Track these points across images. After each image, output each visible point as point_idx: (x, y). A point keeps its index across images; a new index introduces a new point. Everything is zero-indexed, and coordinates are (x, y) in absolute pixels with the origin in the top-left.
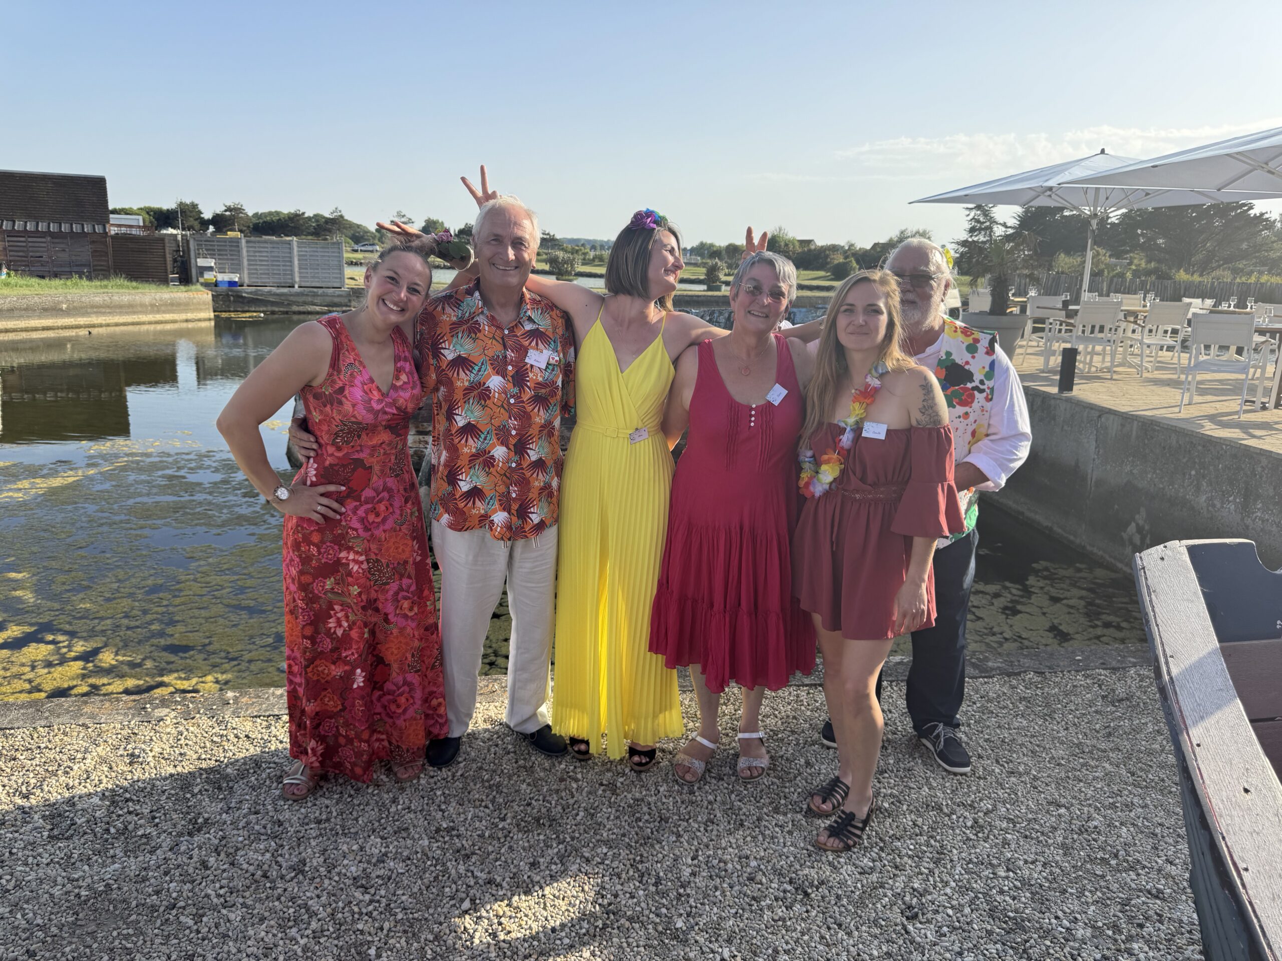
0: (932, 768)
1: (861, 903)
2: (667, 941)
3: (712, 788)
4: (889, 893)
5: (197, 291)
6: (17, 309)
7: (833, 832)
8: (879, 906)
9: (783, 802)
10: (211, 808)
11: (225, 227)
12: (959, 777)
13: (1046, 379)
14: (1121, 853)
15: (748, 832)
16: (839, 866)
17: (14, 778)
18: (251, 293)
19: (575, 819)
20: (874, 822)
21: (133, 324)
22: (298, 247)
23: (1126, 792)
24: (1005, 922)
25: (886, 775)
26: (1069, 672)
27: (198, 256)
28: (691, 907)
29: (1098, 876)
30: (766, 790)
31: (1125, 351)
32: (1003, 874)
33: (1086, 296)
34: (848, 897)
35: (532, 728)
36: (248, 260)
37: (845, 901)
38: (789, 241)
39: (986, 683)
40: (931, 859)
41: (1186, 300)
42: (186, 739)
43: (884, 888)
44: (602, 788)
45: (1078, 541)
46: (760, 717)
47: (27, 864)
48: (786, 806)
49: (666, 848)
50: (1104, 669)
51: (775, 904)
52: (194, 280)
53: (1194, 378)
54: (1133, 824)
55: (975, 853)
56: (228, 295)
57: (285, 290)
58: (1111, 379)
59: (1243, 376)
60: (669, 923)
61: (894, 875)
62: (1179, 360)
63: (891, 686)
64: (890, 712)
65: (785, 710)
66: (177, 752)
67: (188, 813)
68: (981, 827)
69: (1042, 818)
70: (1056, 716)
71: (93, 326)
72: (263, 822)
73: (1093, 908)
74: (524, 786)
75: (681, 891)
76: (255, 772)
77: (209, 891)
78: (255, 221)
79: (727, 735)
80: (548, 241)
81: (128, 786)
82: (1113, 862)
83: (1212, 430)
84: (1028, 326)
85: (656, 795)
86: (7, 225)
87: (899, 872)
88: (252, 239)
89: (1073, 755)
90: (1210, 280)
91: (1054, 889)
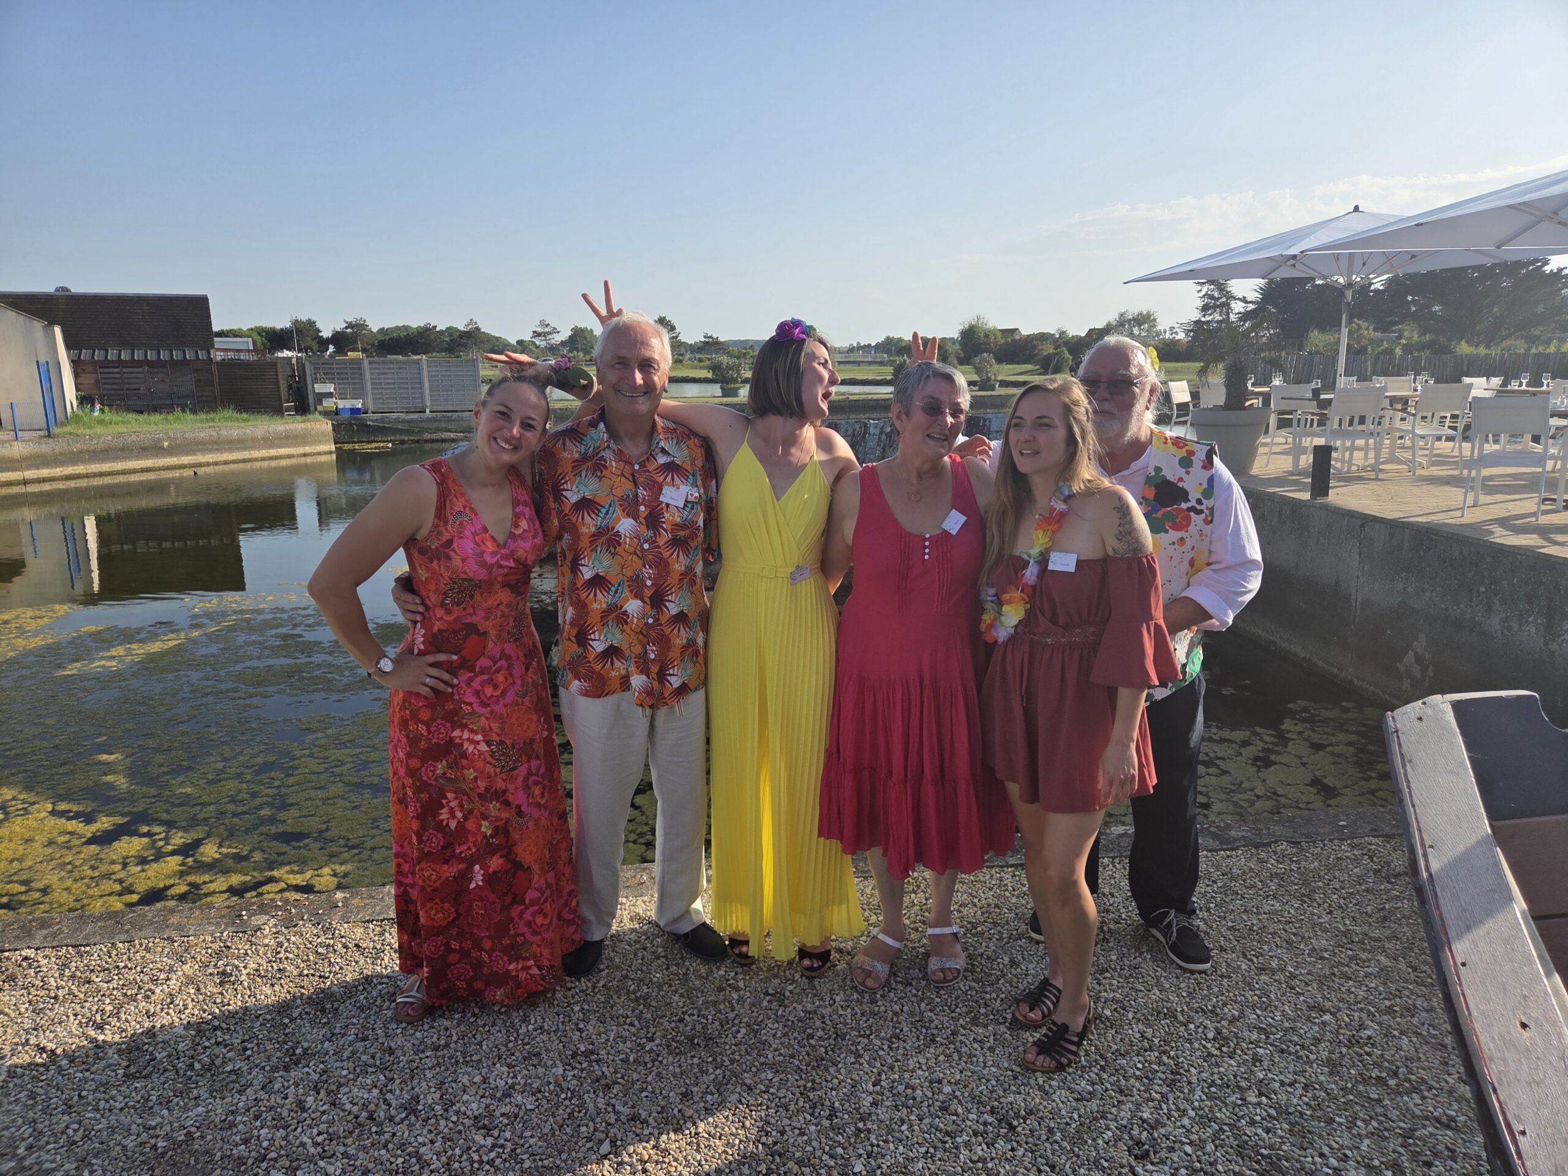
0: (1163, 965)
1: (1077, 1139)
3: (898, 995)
4: (1113, 1126)
5: (315, 420)
6: (112, 450)
7: (1043, 1047)
8: (1100, 1141)
9: (983, 1011)
10: (311, 1036)
11: (346, 346)
12: (1197, 976)
13: (1296, 483)
14: (1401, 1070)
15: (941, 1050)
16: (1051, 1091)
17: (87, 1005)
18: (376, 421)
19: (735, 1038)
21: (244, 461)
22: (428, 367)
23: (1407, 993)
25: (1108, 975)
26: (1331, 841)
27: (315, 380)
28: (872, 1145)
29: (1372, 1100)
30: (963, 997)
31: (1393, 443)
32: (1254, 1100)
33: (1342, 382)
34: (1062, 1131)
35: (685, 928)
36: (372, 384)
37: (1058, 1136)
38: (990, 331)
39: (1228, 856)
40: (1164, 1081)
41: (1467, 380)
42: (286, 951)
43: (1106, 1118)
44: (768, 998)
45: (1343, 675)
47: (97, 1110)
48: (986, 1015)
49: (843, 1071)
50: (1374, 837)
51: (973, 1140)
52: (312, 408)
53: (1479, 473)
54: (1416, 1033)
55: (1219, 1073)
56: (350, 424)
57: (416, 416)
58: (1377, 479)
59: (1540, 470)
60: (846, 1166)
61: (1119, 1102)
62: (1461, 452)
63: (1113, 863)
64: (1113, 896)
65: (987, 897)
66: (276, 968)
67: (285, 1042)
68: (1226, 1039)
69: (1303, 1027)
70: (1316, 896)
71: (200, 465)
72: (372, 1051)
73: (1367, 1142)
74: (676, 998)
75: (861, 1125)
76: (364, 989)
77: (305, 1139)
78: (380, 337)
79: (917, 930)
80: (711, 345)
81: (217, 1011)
82: (1392, 1082)
83: (1503, 537)
84: (1273, 420)
85: (831, 1006)
86: (98, 355)
87: (1124, 1098)
88: (376, 359)
89: (1339, 946)
90: (1499, 352)
91: (1318, 1118)
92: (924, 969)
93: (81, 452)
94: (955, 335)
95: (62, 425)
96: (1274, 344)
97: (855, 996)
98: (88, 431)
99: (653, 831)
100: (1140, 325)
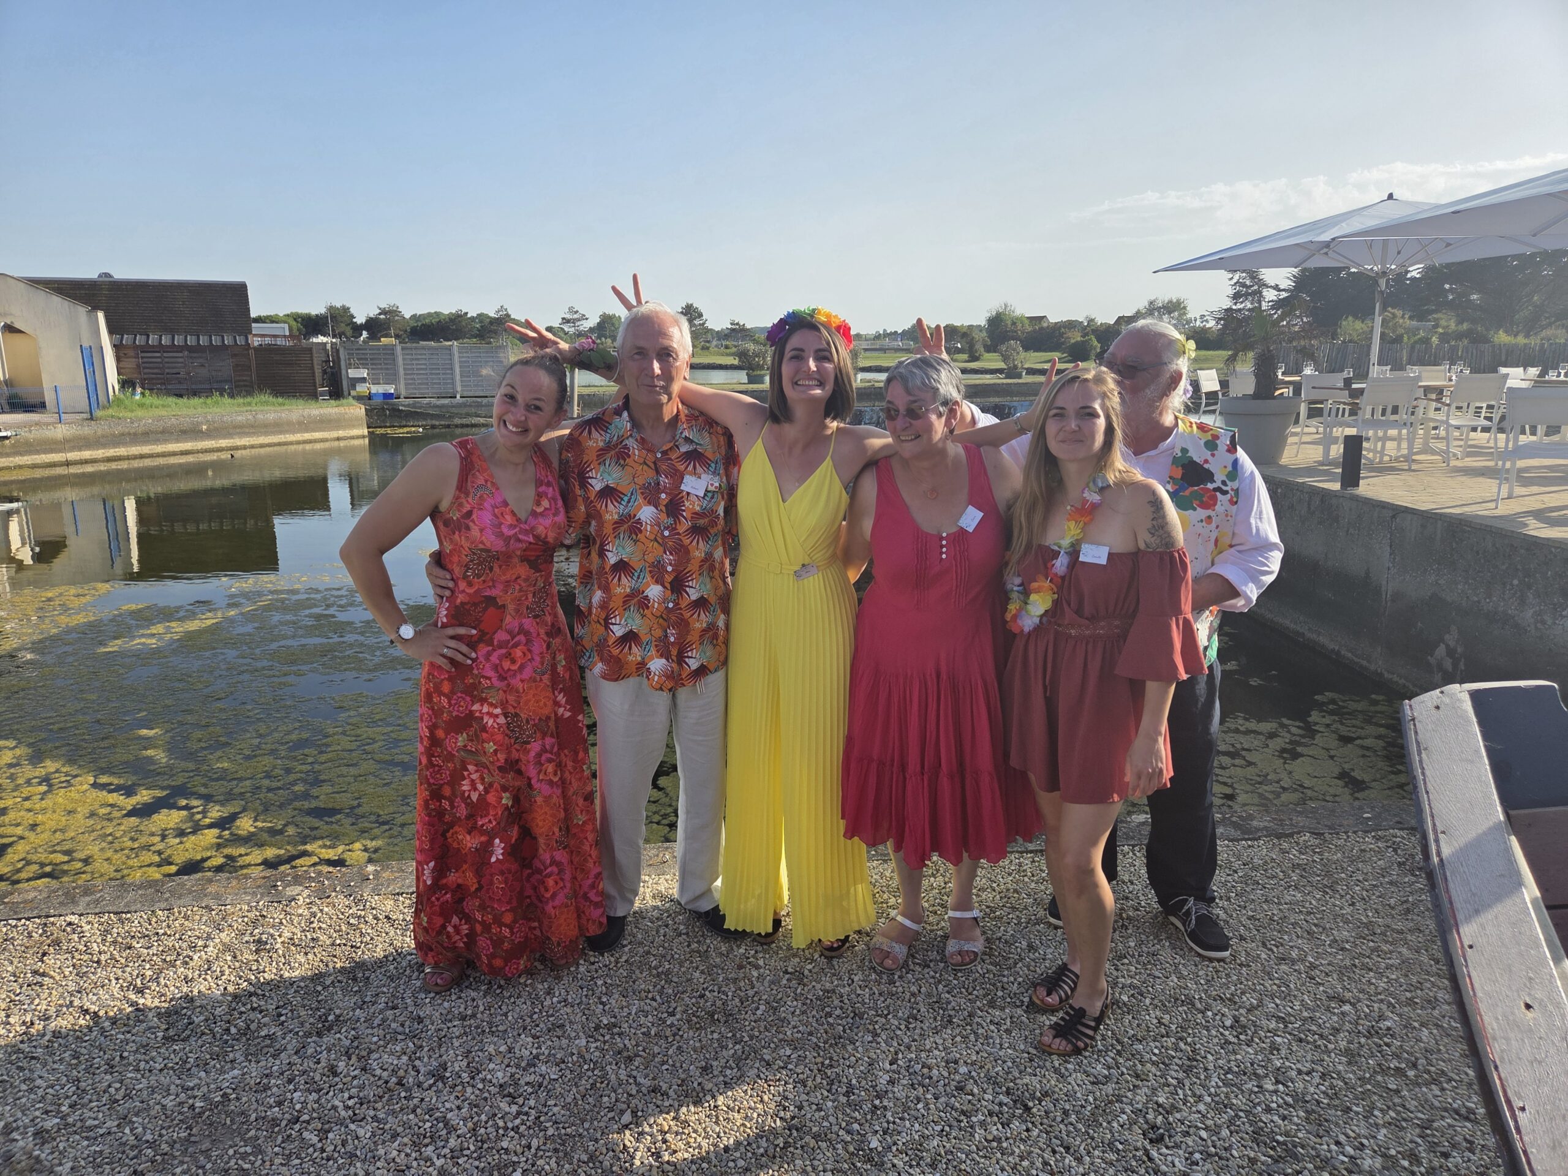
0: (1181, 953)
1: (1093, 1122)
2: (859, 1165)
3: (916, 977)
4: (1128, 1110)
5: (349, 404)
6: (152, 432)
7: (1059, 1031)
8: (1115, 1124)
9: (1000, 993)
10: (343, 1003)
11: (380, 332)
12: (1215, 964)
13: (1326, 473)
14: (1420, 1061)
15: (957, 1031)
16: (1067, 1074)
17: (128, 969)
18: (408, 405)
19: (754, 1014)
20: (1110, 1019)
21: (279, 444)
22: (460, 353)
23: (1428, 985)
24: (1273, 1148)
25: (1126, 961)
26: (1355, 832)
27: (349, 366)
28: (888, 1122)
29: (1391, 1090)
30: (980, 980)
31: (1427, 434)
32: (1271, 1087)
33: (1375, 371)
34: (1077, 1113)
35: (705, 906)
36: (405, 369)
37: (1073, 1118)
38: (1017, 318)
39: (1249, 846)
40: (1181, 1067)
41: (1503, 370)
42: (319, 921)
43: (1122, 1102)
44: (787, 976)
45: (1373, 667)
46: (974, 891)
47: (138, 1070)
48: (1003, 998)
49: (860, 1049)
50: (1397, 829)
51: (989, 1119)
52: (346, 393)
53: (1513, 464)
54: (1437, 1025)
55: (1236, 1060)
56: (383, 409)
57: (446, 401)
58: (1410, 470)
60: (862, 1142)
61: (1134, 1086)
62: (1496, 443)
63: (1133, 851)
64: (1132, 883)
65: (1006, 882)
66: (309, 937)
67: (318, 1009)
68: (1244, 1027)
69: (1322, 1017)
70: (1339, 888)
71: (237, 448)
72: (401, 1019)
73: (1384, 1131)
74: (697, 974)
75: (877, 1102)
76: (394, 959)
77: (337, 1103)
78: (413, 324)
80: (738, 332)
81: (253, 977)
82: (1411, 1073)
83: (1538, 530)
84: (1303, 409)
85: (849, 985)
86: (140, 340)
87: (1140, 1083)
88: (408, 345)
89: (1361, 937)
90: (1538, 341)
91: (1335, 1107)
92: (942, 951)
93: (123, 434)
94: (983, 322)
95: (104, 408)
96: (1307, 332)
97: (874, 976)
98: (129, 415)
99: (676, 812)
100: (1170, 313)
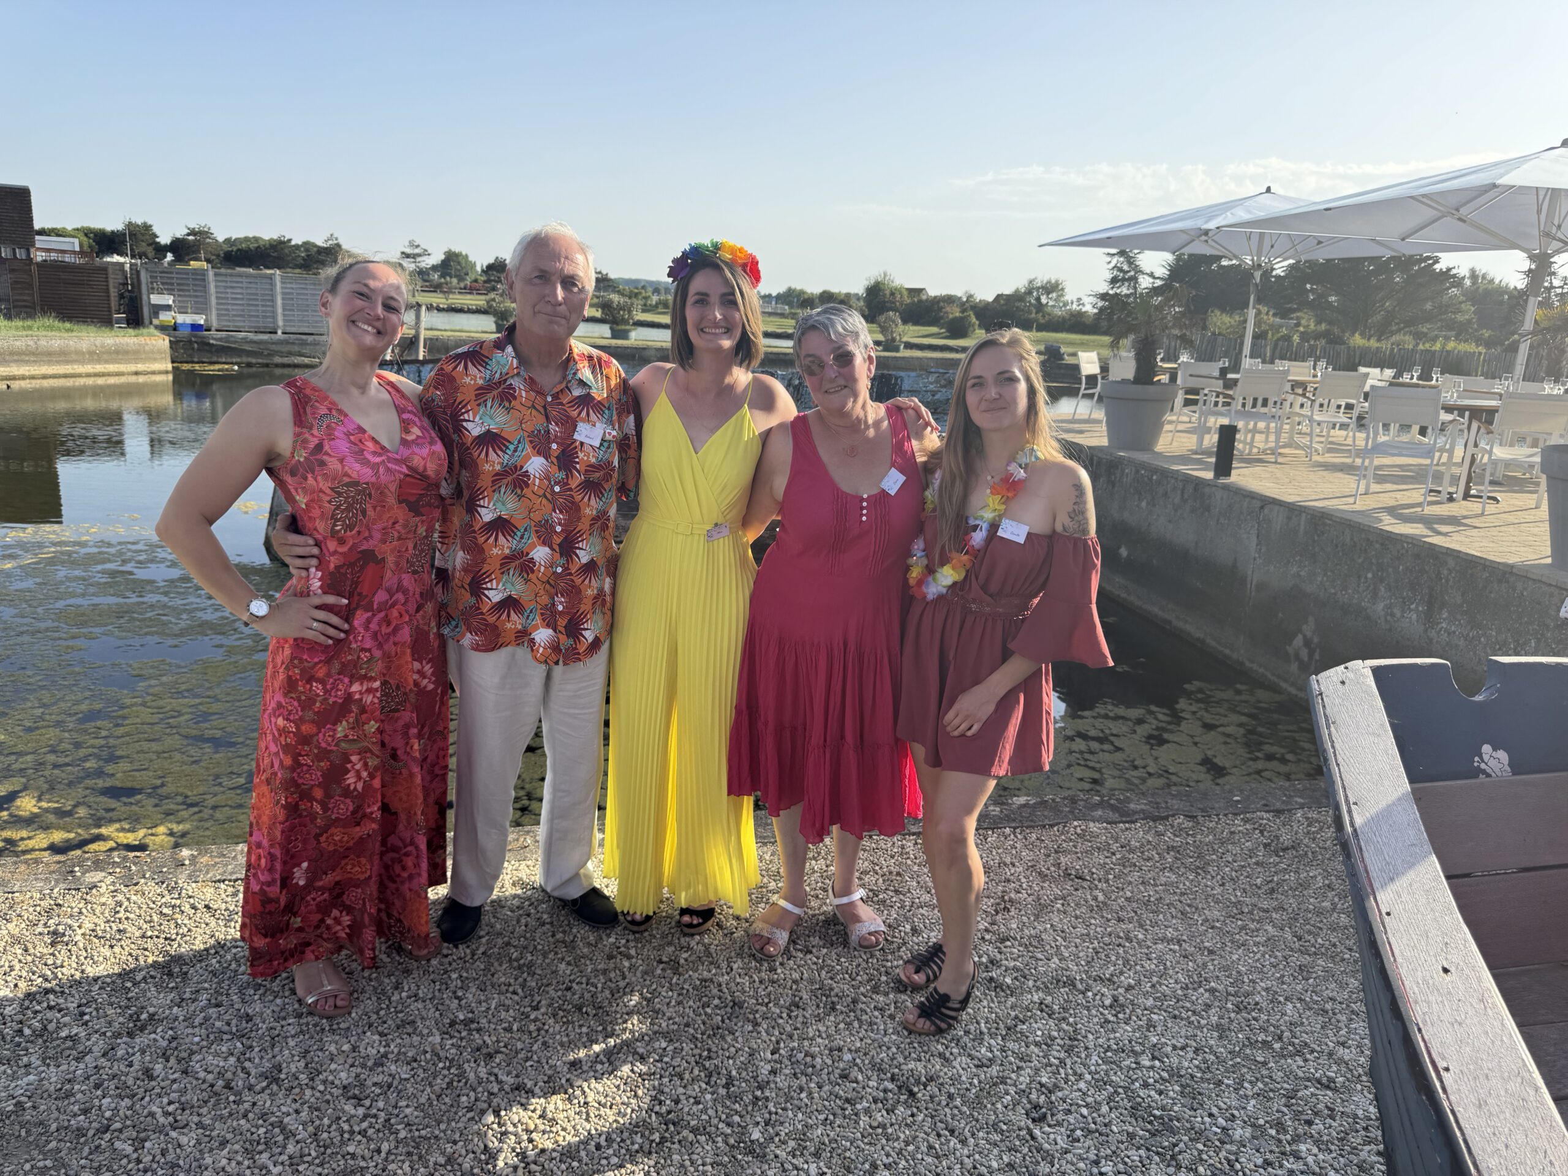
1: (978, 1104)
2: (740, 1157)
3: (798, 962)
4: (1012, 1090)
5: (150, 335)
8: (999, 1106)
9: (884, 978)
10: (158, 1001)
11: (188, 254)
13: (1199, 462)
14: (1286, 1034)
15: (841, 1018)
16: (952, 1058)
18: (220, 339)
21: (65, 376)
22: (282, 283)
24: (1150, 1123)
25: (1008, 943)
26: (1226, 815)
27: (151, 291)
28: (770, 1113)
29: (1259, 1062)
30: (864, 965)
31: (1292, 428)
32: (1147, 1063)
33: (1247, 362)
34: (963, 1096)
36: (217, 298)
37: (958, 1102)
38: (896, 289)
40: (1062, 1047)
41: (1363, 370)
42: (126, 911)
43: (1006, 1083)
44: (661, 966)
48: (887, 983)
49: (740, 1039)
51: (873, 1106)
52: (147, 321)
53: (1372, 462)
54: (1300, 999)
55: (1115, 1038)
56: (190, 342)
57: (265, 337)
58: (1276, 462)
59: (1427, 461)
60: (743, 1134)
61: (1018, 1068)
62: (1354, 441)
63: (1014, 834)
64: (1014, 865)
65: (889, 865)
66: (115, 928)
67: (128, 1007)
68: (1122, 1006)
70: (1210, 869)
71: (14, 378)
72: (227, 1017)
73: (1253, 1102)
74: (563, 966)
75: (758, 1093)
76: (216, 953)
77: (154, 1109)
78: (226, 248)
80: (605, 282)
82: (1277, 1046)
83: (1390, 525)
84: (1179, 398)
85: (728, 974)
87: (1022, 1064)
88: (222, 271)
89: (1230, 916)
90: (1389, 346)
91: (1208, 1081)
96: (1180, 321)
97: (753, 964)
100: (1048, 294)
